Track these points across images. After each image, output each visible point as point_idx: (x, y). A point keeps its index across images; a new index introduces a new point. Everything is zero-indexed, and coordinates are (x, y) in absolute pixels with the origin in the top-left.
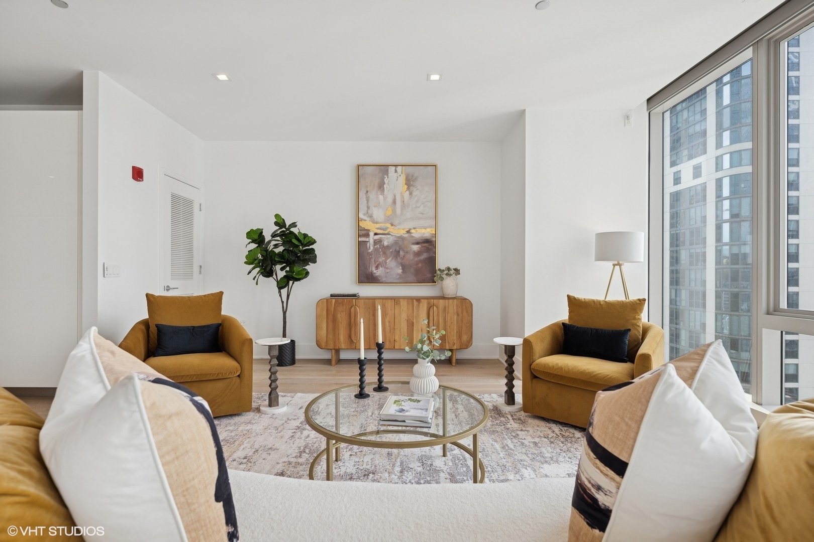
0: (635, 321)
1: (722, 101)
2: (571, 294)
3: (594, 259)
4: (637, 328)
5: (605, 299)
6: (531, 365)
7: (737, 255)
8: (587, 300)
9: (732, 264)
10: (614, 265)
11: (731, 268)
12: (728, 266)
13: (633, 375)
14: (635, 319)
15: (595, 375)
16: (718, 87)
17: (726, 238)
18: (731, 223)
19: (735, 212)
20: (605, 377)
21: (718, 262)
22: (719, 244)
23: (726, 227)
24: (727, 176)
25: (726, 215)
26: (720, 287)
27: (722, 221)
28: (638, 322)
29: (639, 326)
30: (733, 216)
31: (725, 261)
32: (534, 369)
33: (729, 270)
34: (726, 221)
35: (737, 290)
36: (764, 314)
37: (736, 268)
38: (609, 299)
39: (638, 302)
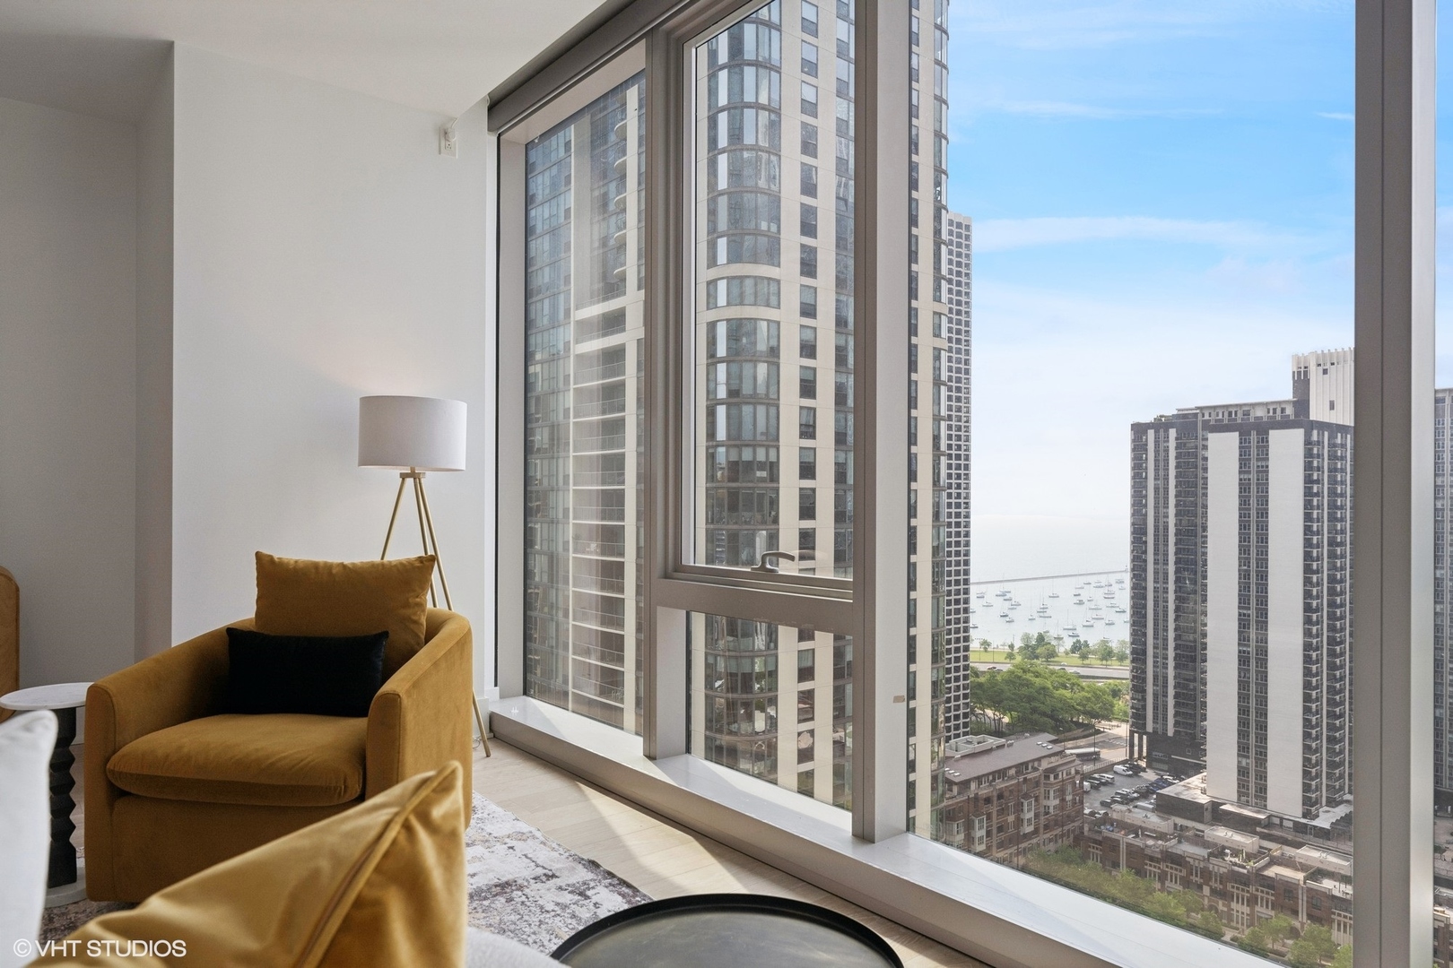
0: (408, 612)
1: (716, 184)
2: (266, 551)
3: (357, 462)
4: (412, 626)
5: (382, 558)
6: (108, 760)
7: (736, 463)
8: (302, 565)
9: (729, 481)
10: (404, 476)
11: (728, 488)
12: (725, 485)
13: (364, 750)
14: (407, 605)
15: (273, 764)
16: (711, 155)
17: (721, 434)
18: (729, 406)
19: (734, 387)
20: (293, 766)
21: (711, 477)
22: (711, 443)
23: (721, 411)
24: (723, 320)
25: (722, 393)
26: (712, 522)
27: (715, 402)
28: (415, 614)
29: (417, 623)
30: (733, 393)
31: (719, 474)
32: (112, 772)
33: (725, 491)
34: (721, 403)
35: (735, 527)
36: (659, 578)
37: (734, 488)
38: (390, 557)
39: (417, 564)
